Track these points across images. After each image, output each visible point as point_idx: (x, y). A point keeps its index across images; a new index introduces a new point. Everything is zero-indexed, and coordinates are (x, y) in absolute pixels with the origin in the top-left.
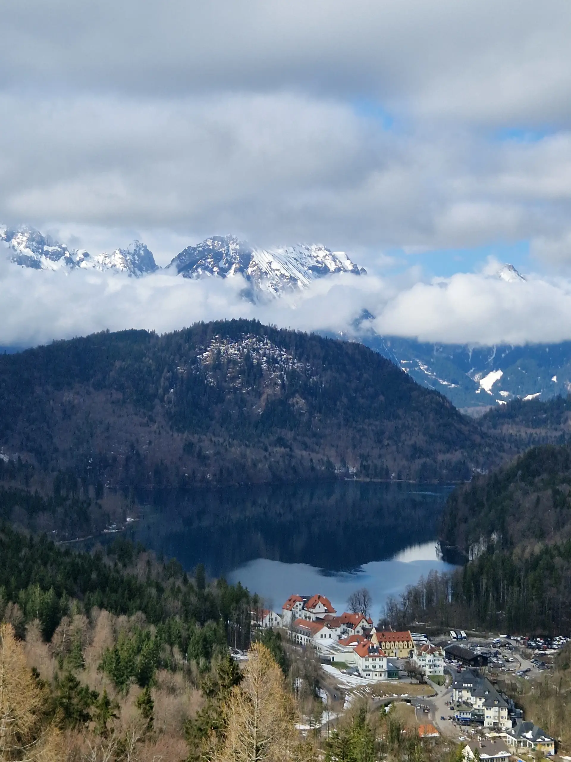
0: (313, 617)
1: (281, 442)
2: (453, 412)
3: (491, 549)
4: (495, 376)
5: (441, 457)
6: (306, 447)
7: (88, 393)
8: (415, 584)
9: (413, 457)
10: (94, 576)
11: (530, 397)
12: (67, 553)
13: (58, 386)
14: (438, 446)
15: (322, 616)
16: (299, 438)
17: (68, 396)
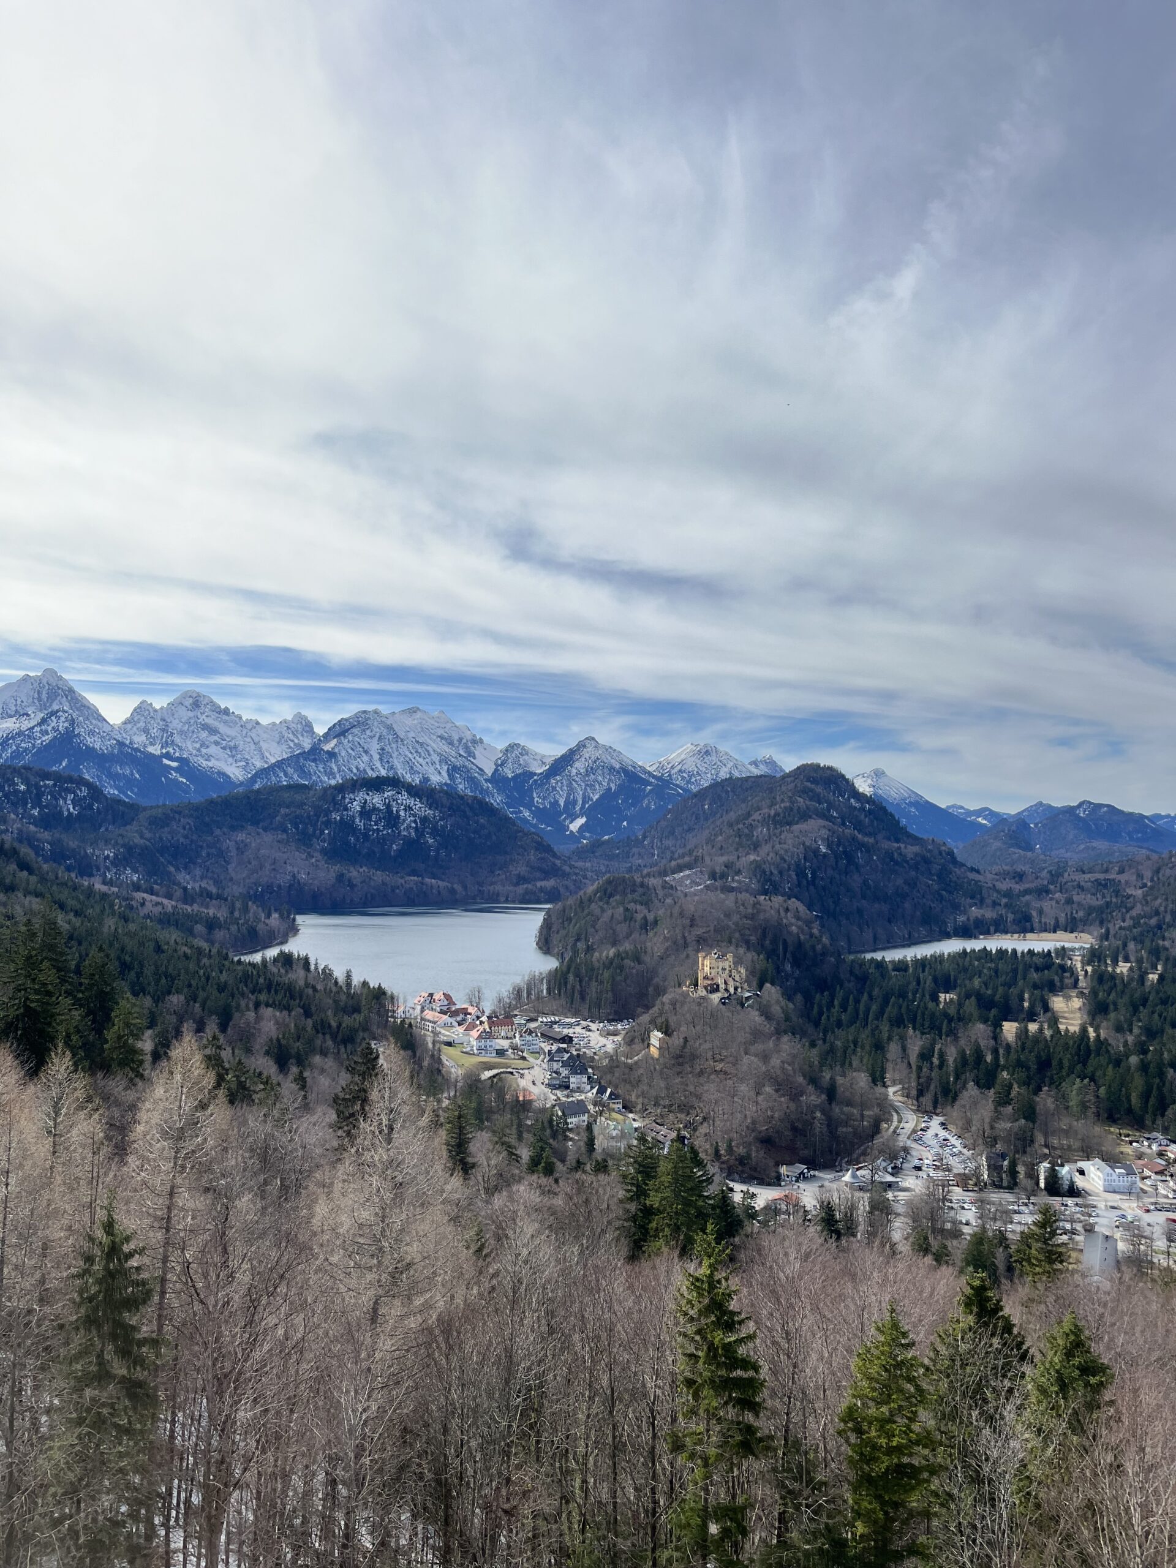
0: (438, 1009)
1: (414, 872)
3: (576, 953)
4: (581, 821)
5: (540, 884)
7: (258, 834)
8: (518, 982)
9: (517, 884)
10: (261, 980)
11: (606, 837)
12: (239, 962)
13: (233, 828)
14: (538, 874)
15: (445, 1008)
16: (429, 869)
17: (241, 836)
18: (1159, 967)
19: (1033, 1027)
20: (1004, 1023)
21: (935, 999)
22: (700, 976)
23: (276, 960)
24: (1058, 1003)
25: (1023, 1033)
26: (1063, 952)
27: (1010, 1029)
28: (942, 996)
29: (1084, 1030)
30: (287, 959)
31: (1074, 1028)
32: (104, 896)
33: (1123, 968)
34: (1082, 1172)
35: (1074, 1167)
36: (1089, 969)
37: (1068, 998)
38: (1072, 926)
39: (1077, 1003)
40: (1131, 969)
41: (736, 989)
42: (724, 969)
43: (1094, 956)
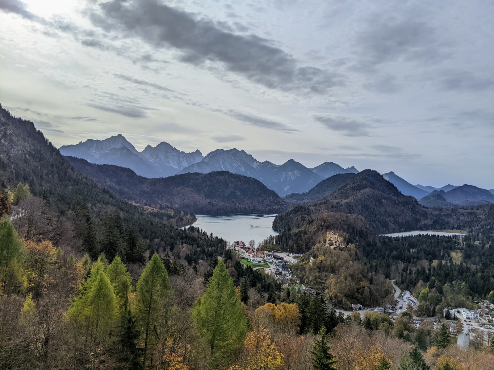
0: (240, 247)
1: (233, 202)
2: (277, 196)
3: (285, 230)
4: (288, 187)
5: (274, 207)
6: (240, 203)
7: (184, 188)
8: (266, 239)
9: (266, 207)
10: (184, 235)
11: (296, 192)
12: (177, 229)
13: (176, 186)
14: (273, 204)
15: (242, 246)
16: (238, 201)
17: (179, 189)
18: (490, 243)
19: (444, 262)
20: (433, 260)
21: (409, 251)
22: (327, 240)
23: (189, 229)
25: (440, 265)
26: (455, 237)
27: (435, 262)
28: (411, 250)
29: (462, 263)
30: (192, 229)
31: (458, 263)
32: (135, 207)
33: (477, 243)
36: (465, 243)
37: (457, 253)
38: (459, 228)
39: (460, 254)
41: (339, 245)
42: (335, 238)
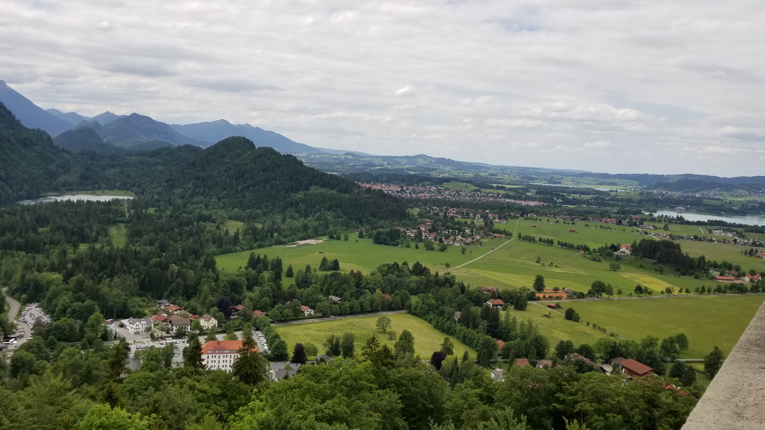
19: (98, 246)
20: (80, 244)
21: (35, 231)
24: (113, 231)
25: (91, 251)
26: (116, 202)
27: (83, 247)
28: (41, 230)
29: (127, 246)
31: (122, 246)
33: (151, 210)
34: (122, 326)
35: (118, 323)
36: (132, 211)
37: (118, 229)
38: (124, 187)
39: (124, 231)
40: (155, 211)
43: (134, 205)
